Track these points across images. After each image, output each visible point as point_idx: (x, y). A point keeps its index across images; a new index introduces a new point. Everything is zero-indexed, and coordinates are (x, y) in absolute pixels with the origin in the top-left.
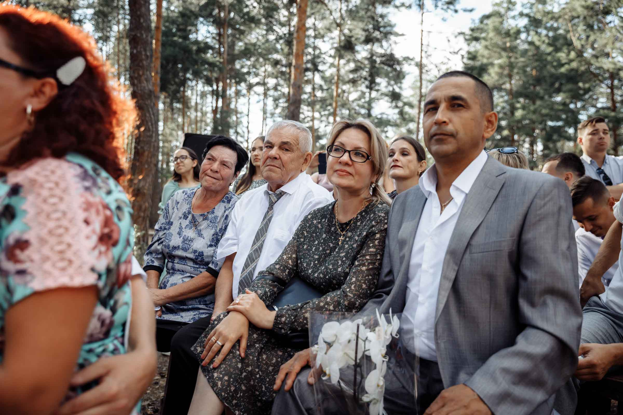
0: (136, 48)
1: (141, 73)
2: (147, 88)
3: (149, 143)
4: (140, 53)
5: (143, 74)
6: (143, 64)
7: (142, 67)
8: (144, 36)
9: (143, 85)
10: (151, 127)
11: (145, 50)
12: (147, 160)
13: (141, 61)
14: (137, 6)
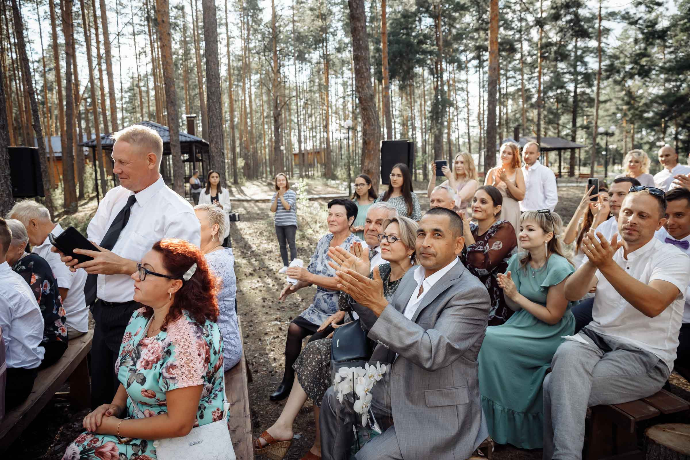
0: (359, 64)
1: (363, 82)
3: (373, 134)
4: (361, 67)
5: (365, 83)
7: (364, 78)
8: (364, 54)
11: (365, 65)
12: (373, 148)
13: (363, 73)
14: (357, 32)
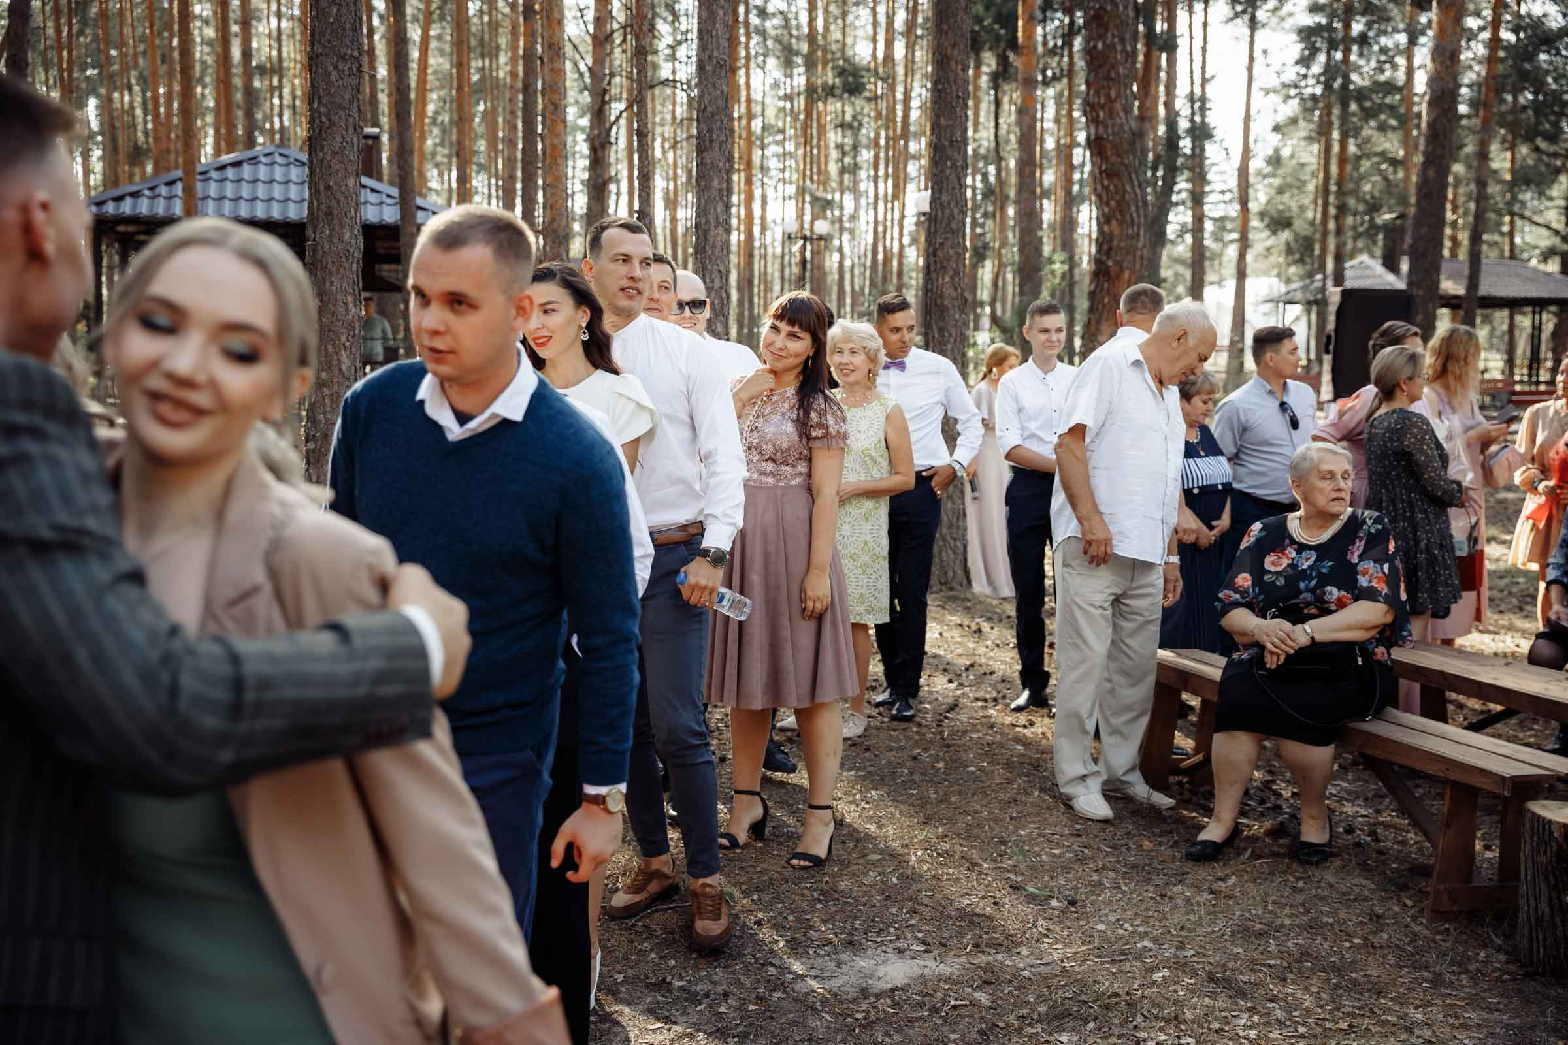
0: (1101, 37)
1: (1113, 94)
2: (1126, 128)
4: (1110, 47)
5: (1118, 95)
6: (1118, 73)
7: (1115, 80)
8: (1121, 8)
9: (1118, 121)
10: (1135, 215)
11: (1122, 41)
13: (1114, 66)
